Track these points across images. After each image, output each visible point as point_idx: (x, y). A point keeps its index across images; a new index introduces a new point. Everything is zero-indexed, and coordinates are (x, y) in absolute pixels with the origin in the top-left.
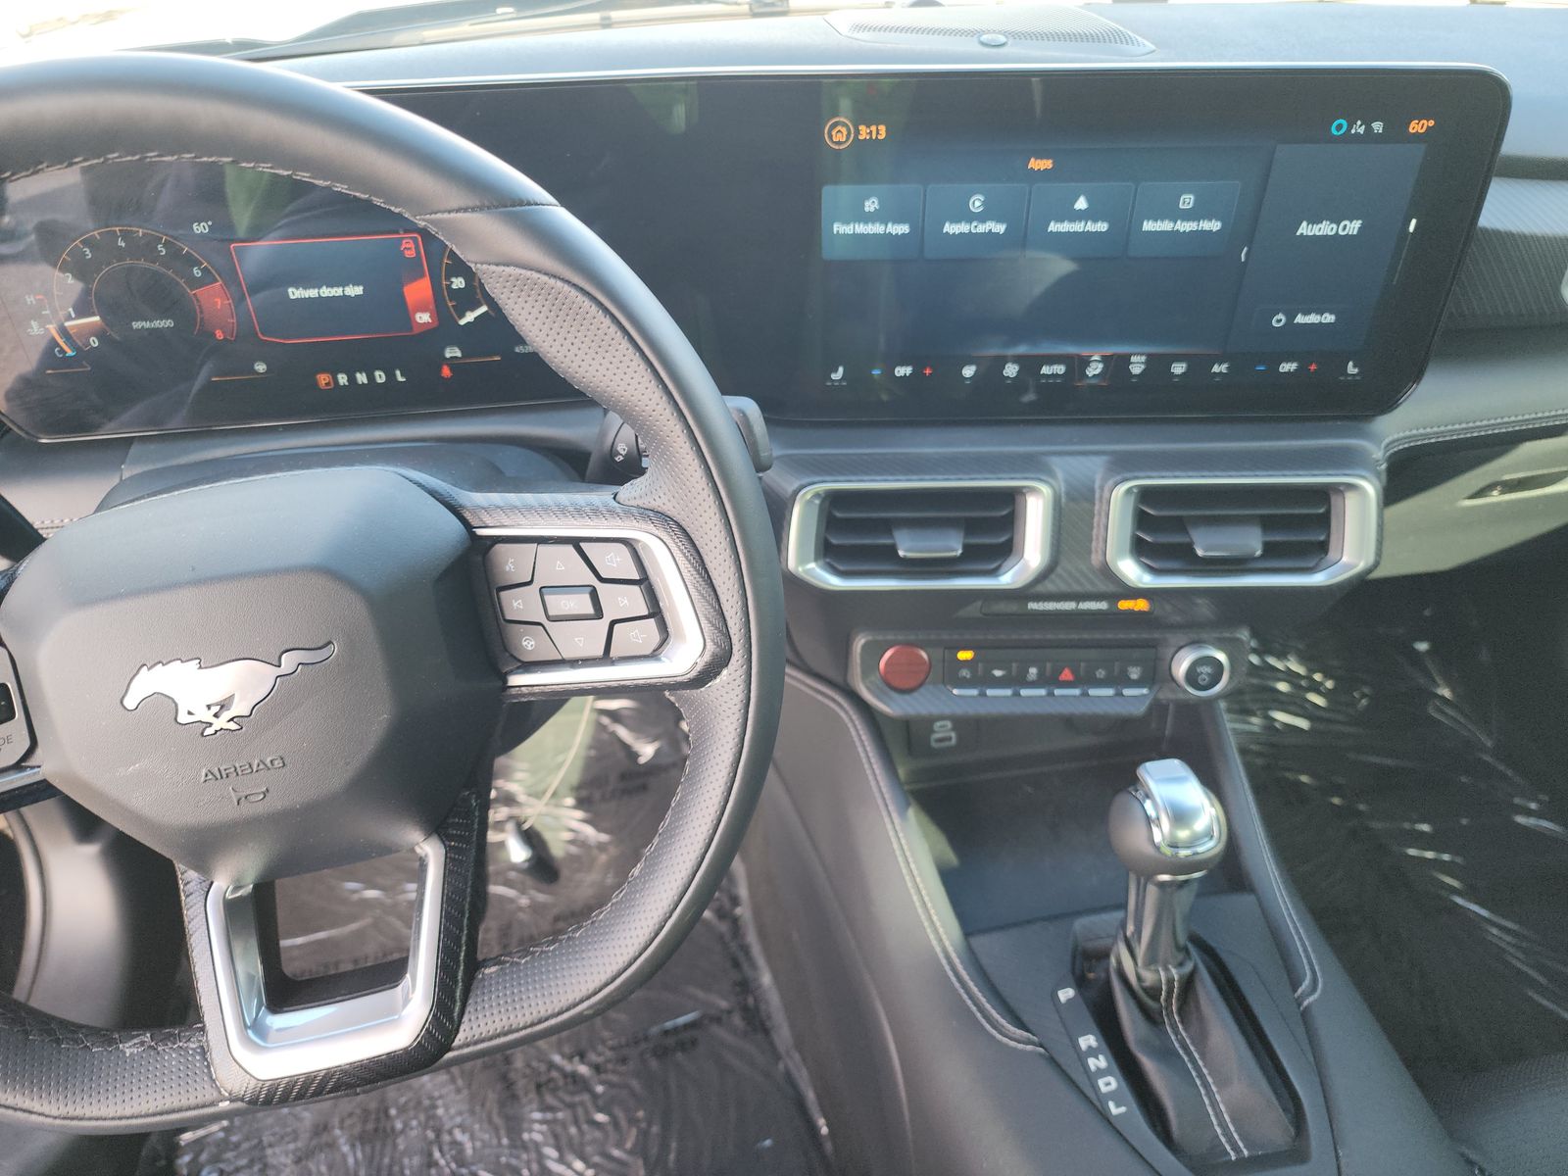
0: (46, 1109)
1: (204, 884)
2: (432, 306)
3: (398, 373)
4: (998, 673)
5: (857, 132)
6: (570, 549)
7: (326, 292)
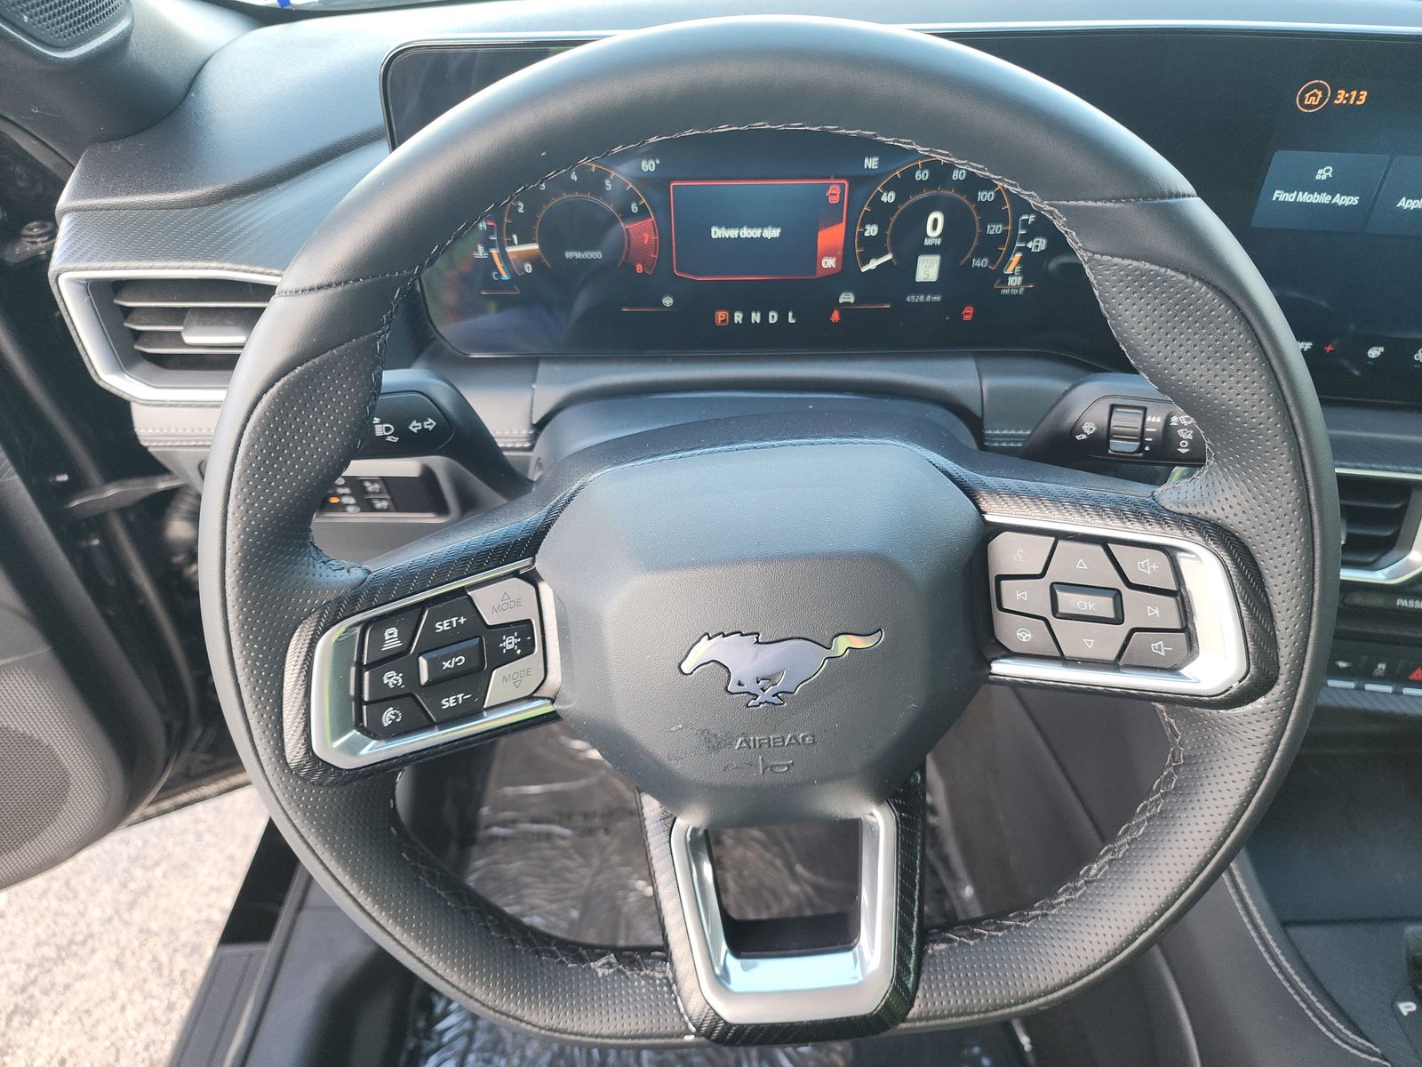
0: (534, 1019)
1: (667, 820)
2: (840, 253)
3: (790, 314)
4: (1342, 664)
5: (1334, 96)
6: (1099, 549)
7: (746, 233)
